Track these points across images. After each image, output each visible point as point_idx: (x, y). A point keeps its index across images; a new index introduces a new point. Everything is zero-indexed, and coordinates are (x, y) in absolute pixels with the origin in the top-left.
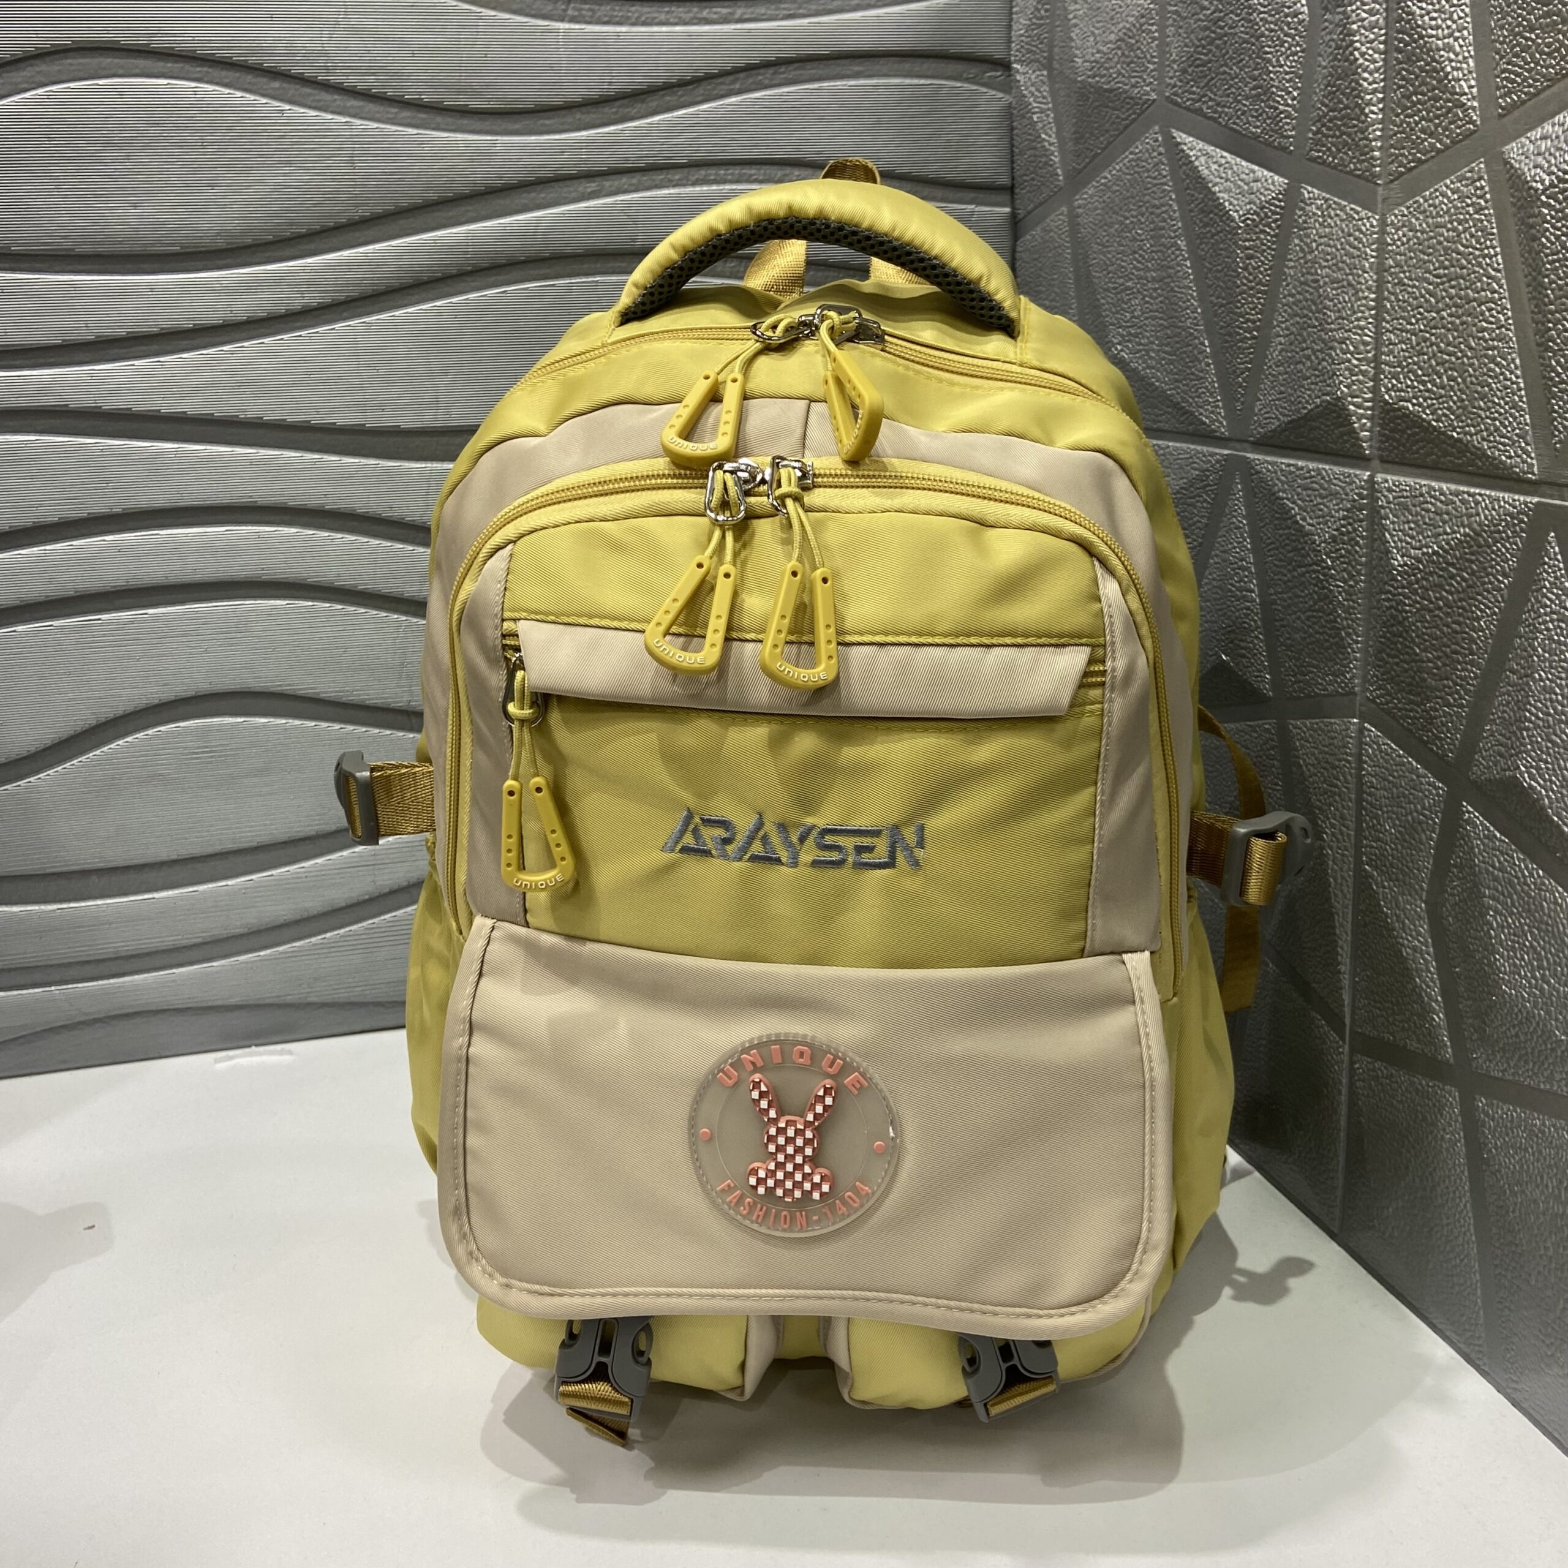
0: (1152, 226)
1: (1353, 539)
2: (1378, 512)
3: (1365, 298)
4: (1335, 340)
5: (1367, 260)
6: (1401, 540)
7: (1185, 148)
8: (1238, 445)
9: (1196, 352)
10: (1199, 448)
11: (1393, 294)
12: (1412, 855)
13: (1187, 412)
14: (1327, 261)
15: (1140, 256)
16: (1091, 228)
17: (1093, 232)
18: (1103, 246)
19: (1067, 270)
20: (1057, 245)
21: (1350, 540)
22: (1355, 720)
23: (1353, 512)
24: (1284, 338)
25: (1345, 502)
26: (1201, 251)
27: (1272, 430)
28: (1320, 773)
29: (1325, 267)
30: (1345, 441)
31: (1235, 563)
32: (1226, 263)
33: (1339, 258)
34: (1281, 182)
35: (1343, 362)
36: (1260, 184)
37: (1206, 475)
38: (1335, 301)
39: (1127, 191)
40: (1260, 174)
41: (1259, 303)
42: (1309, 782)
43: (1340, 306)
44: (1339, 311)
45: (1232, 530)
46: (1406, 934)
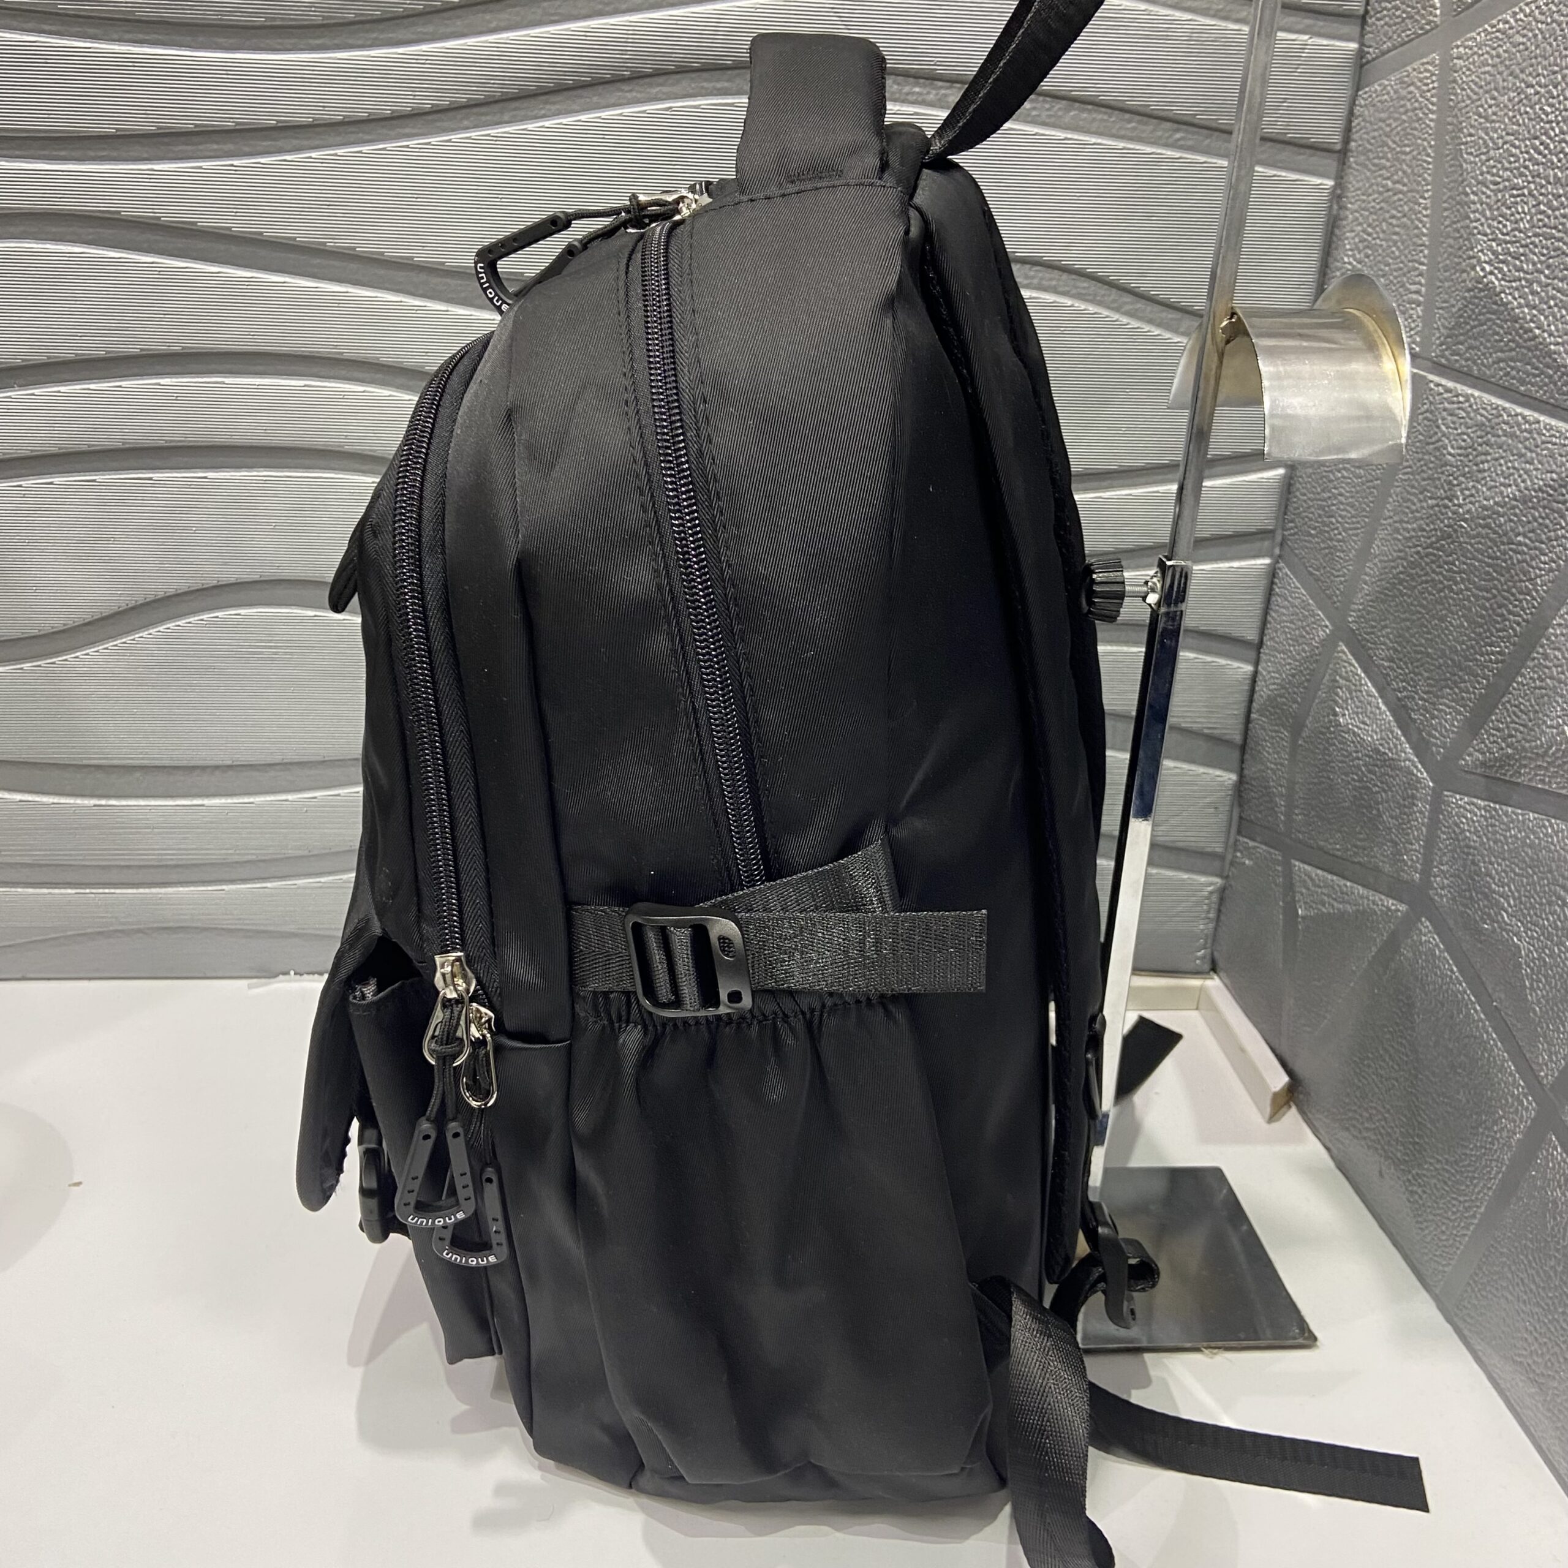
15: (1542, 143)
16: (1472, 90)
17: (1475, 97)
18: (1487, 119)
19: (1425, 143)
20: (1416, 105)
39: (1537, 46)
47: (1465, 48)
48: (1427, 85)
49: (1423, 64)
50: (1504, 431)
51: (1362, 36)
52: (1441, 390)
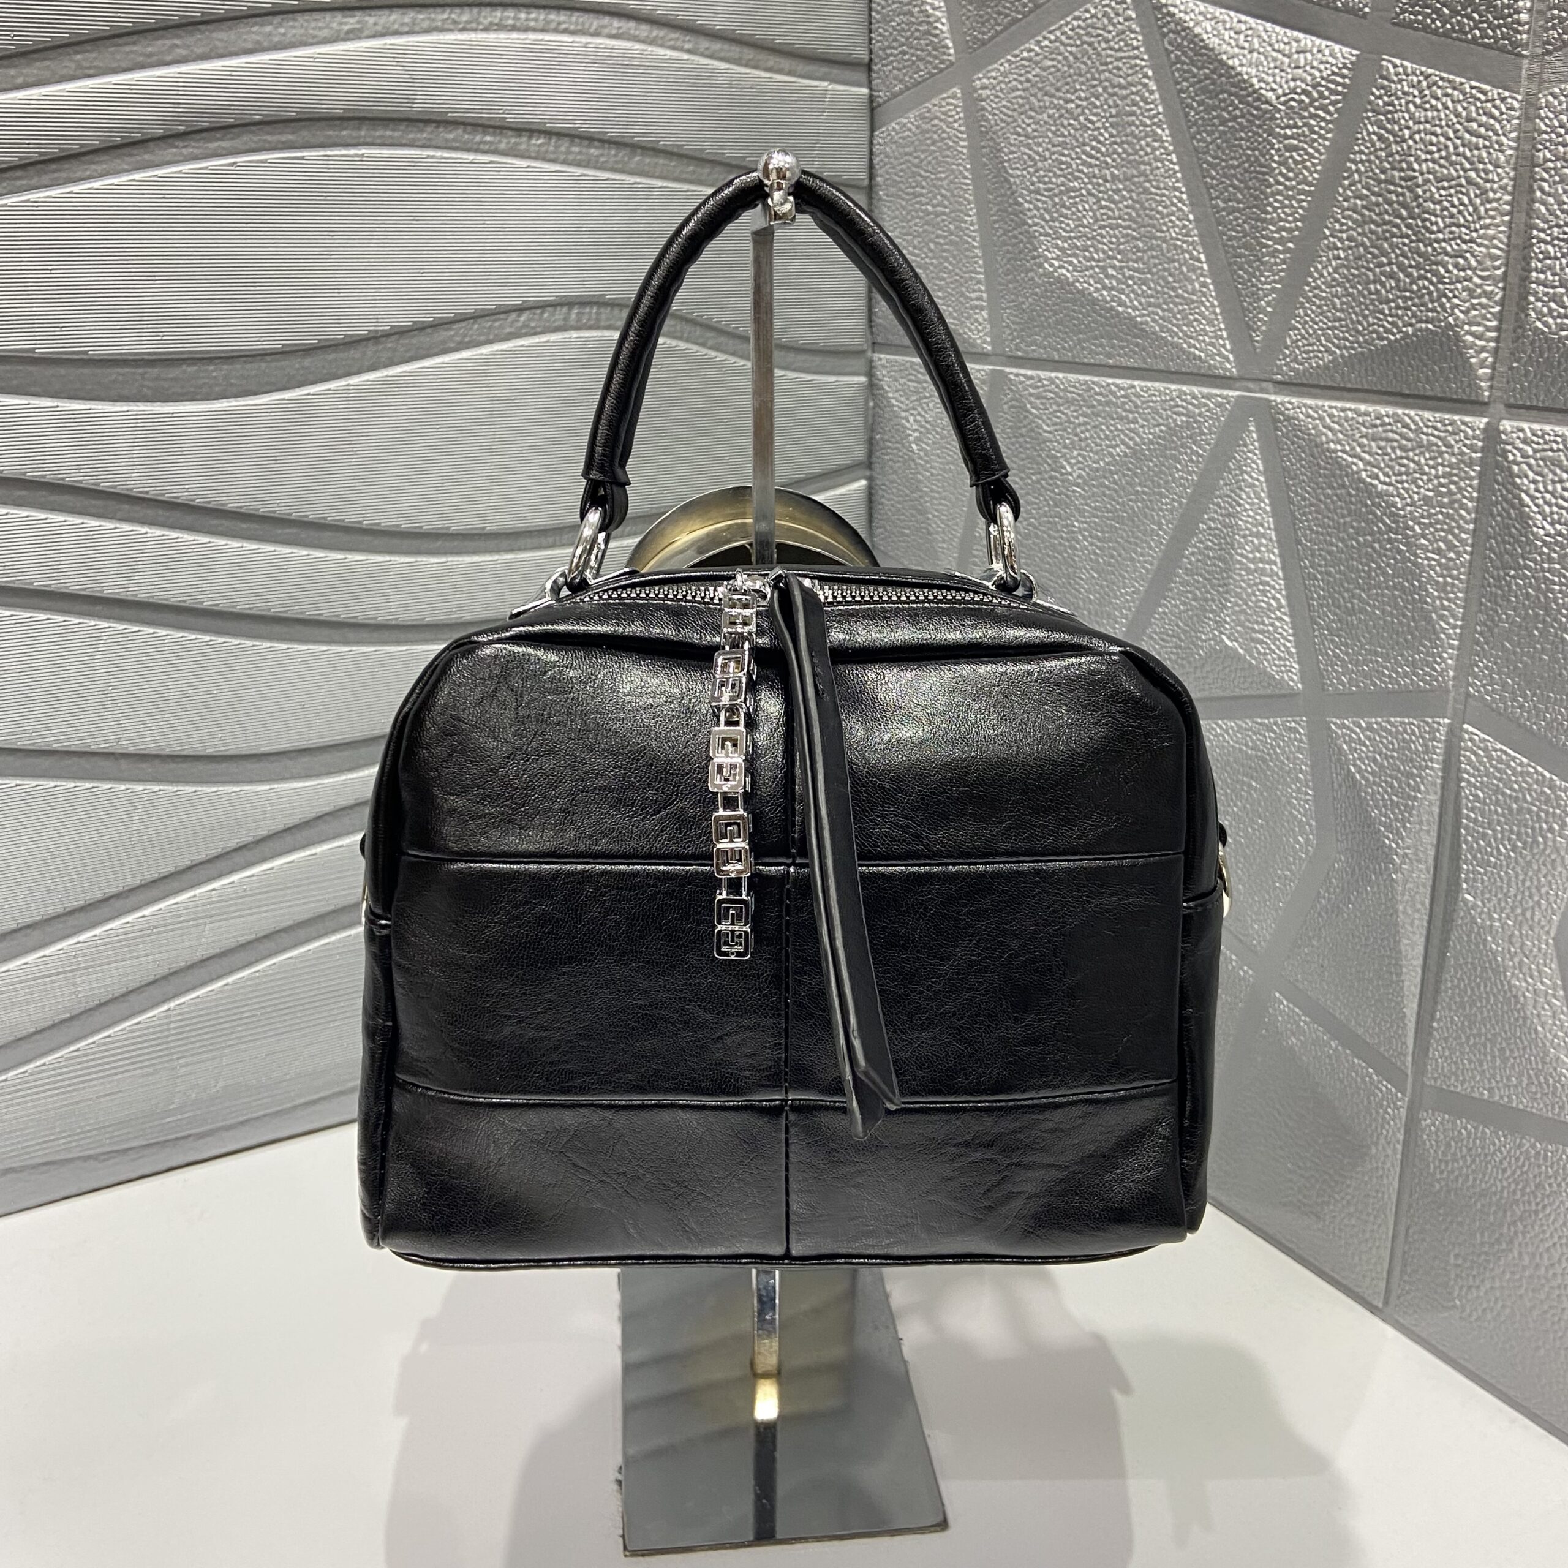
0: (1113, 111)
1: (1459, 501)
2: (1510, 469)
3: (1498, 200)
4: (1447, 254)
5: (1502, 151)
6: (1550, 504)
7: (1172, 9)
8: (1251, 385)
9: (1185, 269)
10: (1184, 388)
11: (1549, 195)
12: (1539, 881)
13: (1166, 342)
14: (1431, 153)
15: (1093, 148)
16: (1005, 114)
17: (1009, 120)
18: (1027, 136)
19: (961, 168)
20: (944, 135)
21: (1452, 502)
22: (1447, 721)
23: (1460, 469)
24: (1344, 250)
25: (1446, 456)
26: (1198, 141)
27: (1318, 366)
28: (1386, 782)
29: (1426, 160)
30: (1447, 379)
31: (1247, 529)
32: (1249, 156)
33: (1451, 149)
34: (1345, 54)
35: (1460, 282)
36: (1309, 56)
37: (1196, 422)
38: (1445, 203)
39: (1070, 67)
40: (1309, 44)
41: (1301, 207)
42: (1366, 793)
43: (1454, 211)
44: (1452, 216)
45: (1240, 489)
46: (1524, 974)
47: (989, 78)
48: (952, 116)
49: (944, 99)
50: (1099, 402)
51: (870, 82)
52: (1022, 379)
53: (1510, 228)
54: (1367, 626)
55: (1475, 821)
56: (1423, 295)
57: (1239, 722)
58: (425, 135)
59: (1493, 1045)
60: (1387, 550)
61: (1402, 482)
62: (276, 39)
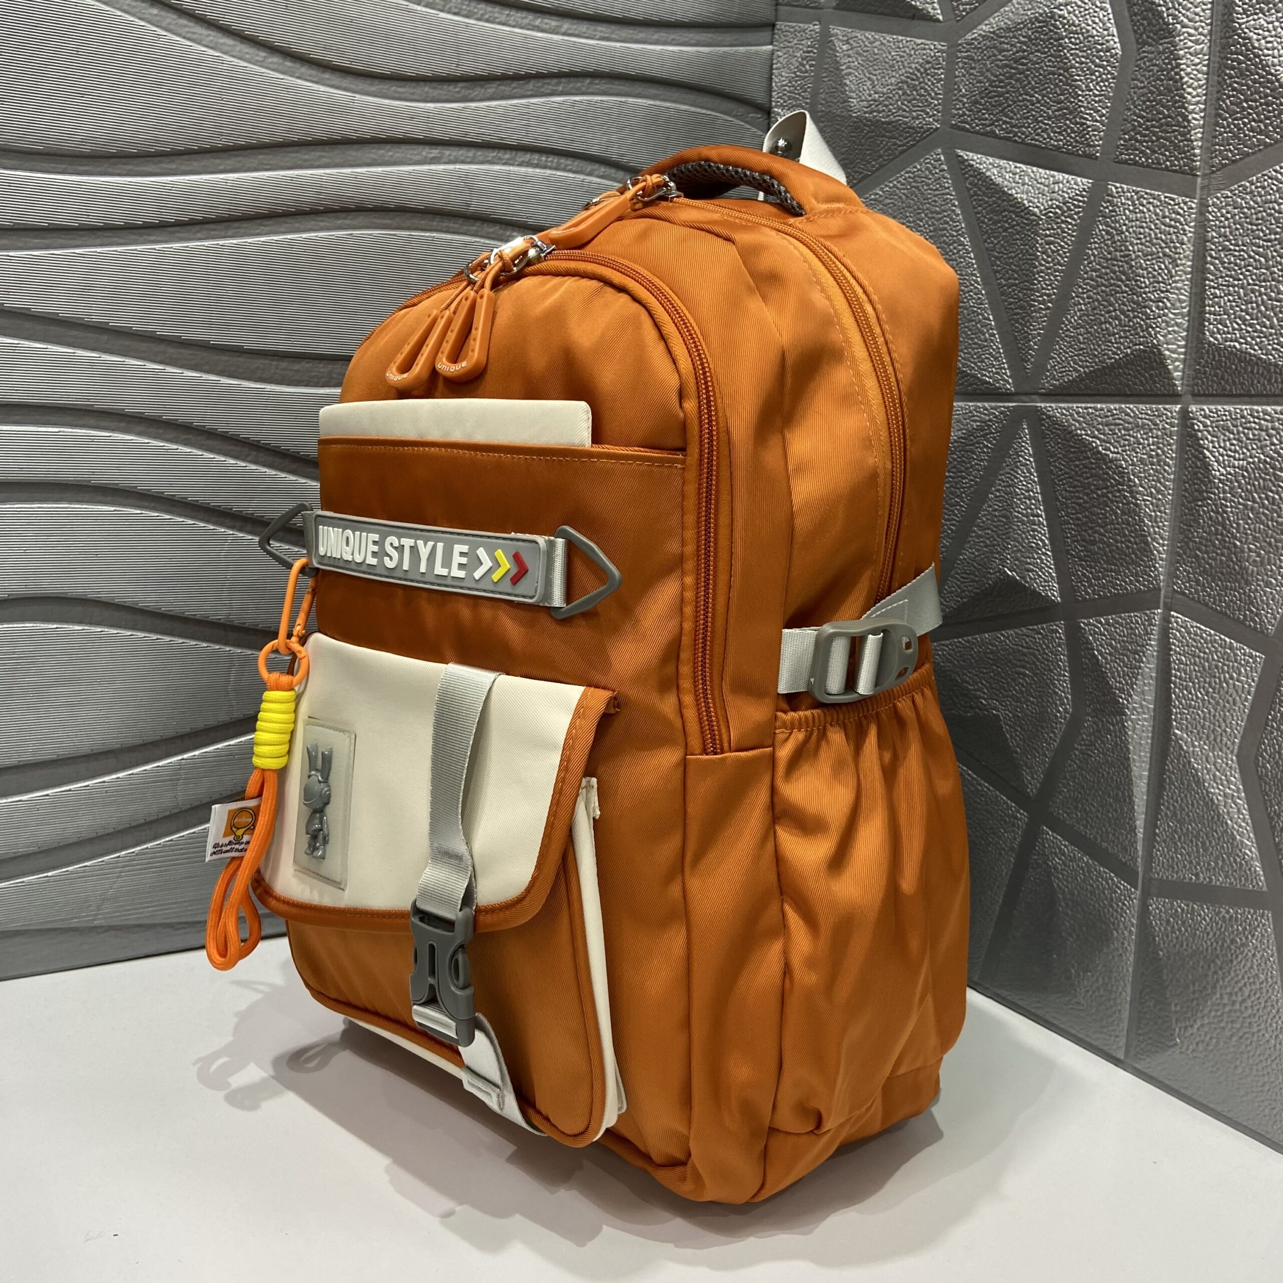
0: (932, 228)
1: (1163, 460)
2: (1196, 435)
3: (1183, 265)
4: (1151, 300)
5: (1185, 235)
6: (1222, 455)
7: (971, 162)
8: (1024, 398)
9: (979, 326)
10: (979, 404)
11: (1216, 258)
12: (1225, 715)
13: (969, 375)
14: (1140, 239)
21: (1159, 461)
22: (1159, 611)
23: (1163, 439)
24: (1085, 305)
25: (1155, 431)
26: (989, 243)
27: (1069, 380)
28: (1119, 659)
29: (1137, 244)
30: (1155, 382)
31: (1023, 494)
32: (1022, 250)
33: (1153, 236)
34: (1083, 182)
35: (1159, 317)
36: (1061, 185)
37: (988, 425)
38: (1150, 269)
39: (903, 203)
40: (1061, 178)
41: (1057, 280)
42: (1106, 668)
43: (1155, 273)
44: (1154, 277)
45: (1017, 467)
46: (1217, 784)
53: (1191, 282)
54: (1105, 552)
55: (1180, 678)
56: (1136, 328)
57: (1017, 630)
58: (475, 228)
59: (1197, 839)
60: (1116, 497)
61: (1125, 451)
62: (386, 159)
